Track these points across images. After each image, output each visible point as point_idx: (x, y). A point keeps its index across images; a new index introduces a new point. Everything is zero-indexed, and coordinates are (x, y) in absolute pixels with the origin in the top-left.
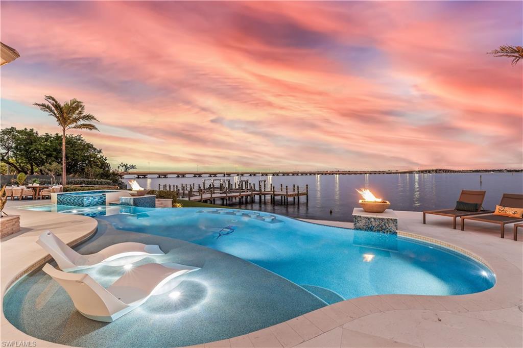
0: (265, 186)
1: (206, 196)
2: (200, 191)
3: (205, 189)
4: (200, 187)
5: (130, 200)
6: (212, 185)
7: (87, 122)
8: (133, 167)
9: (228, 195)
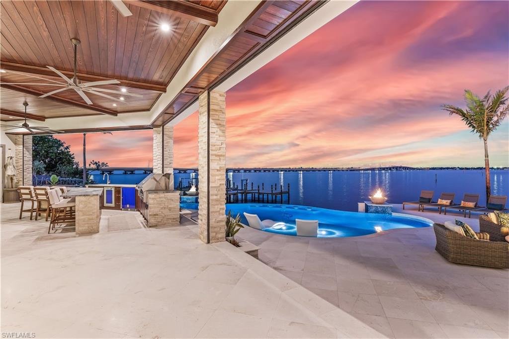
8: (104, 164)
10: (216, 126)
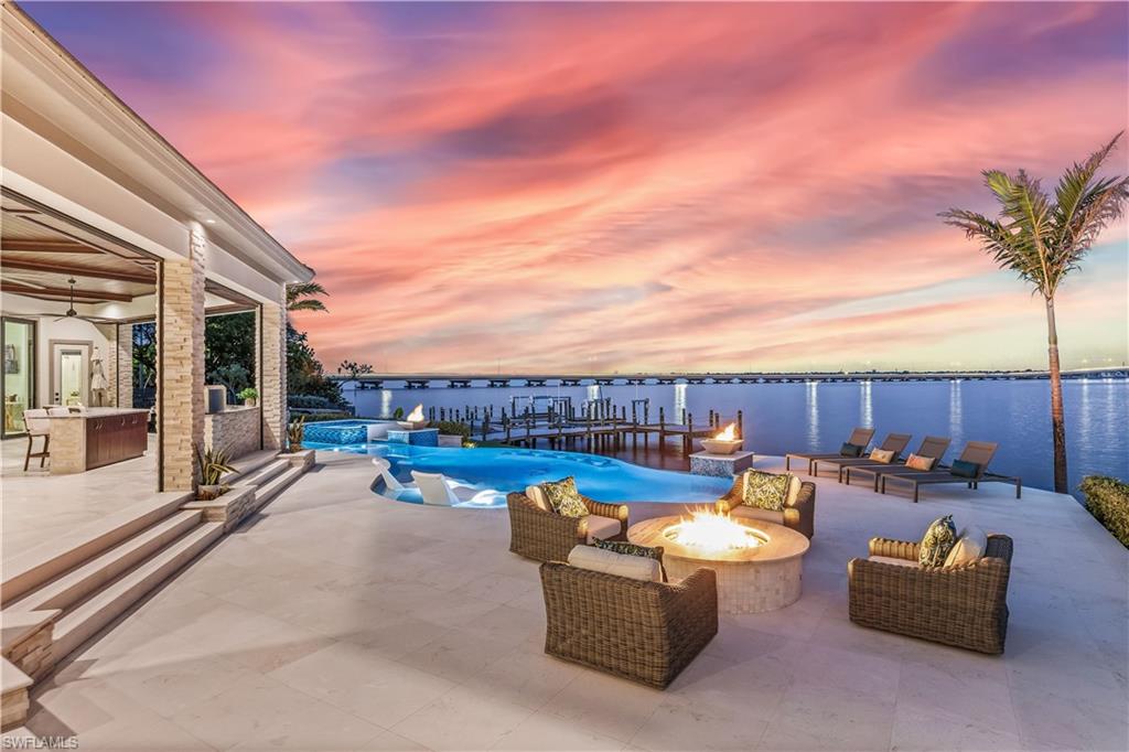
0: (646, 414)
1: (519, 432)
2: (504, 421)
3: (515, 418)
4: (504, 415)
5: (404, 436)
6: (530, 408)
7: (309, 297)
8: (366, 369)
9: (563, 431)
10: (174, 314)
